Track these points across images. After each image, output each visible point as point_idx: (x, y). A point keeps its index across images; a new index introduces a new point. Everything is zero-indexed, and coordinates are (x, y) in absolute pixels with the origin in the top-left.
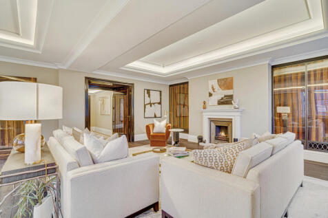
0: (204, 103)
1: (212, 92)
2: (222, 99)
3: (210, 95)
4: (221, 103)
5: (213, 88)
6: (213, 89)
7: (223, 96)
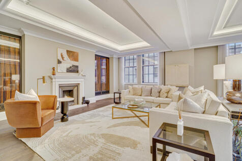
0: (54, 69)
1: (61, 60)
2: (70, 67)
3: (59, 62)
4: (70, 70)
5: (62, 56)
6: (63, 58)
7: (71, 66)
